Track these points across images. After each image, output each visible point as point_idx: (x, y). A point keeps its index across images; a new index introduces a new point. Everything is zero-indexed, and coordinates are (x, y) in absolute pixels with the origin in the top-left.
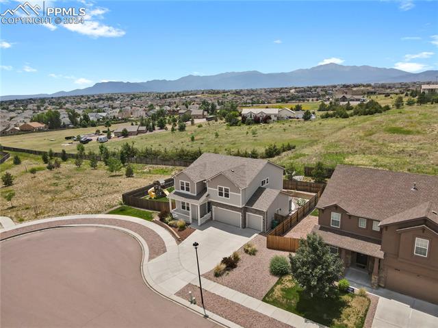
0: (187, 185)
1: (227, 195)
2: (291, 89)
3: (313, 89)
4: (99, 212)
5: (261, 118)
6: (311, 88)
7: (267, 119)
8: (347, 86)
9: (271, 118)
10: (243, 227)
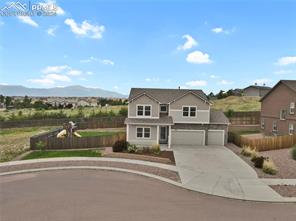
0: (148, 108)
1: (193, 114)
5: (64, 106)
10: (206, 144)
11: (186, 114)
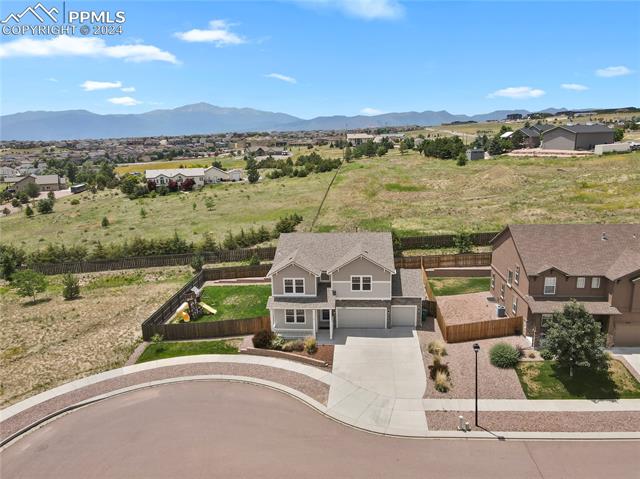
0: (299, 283)
1: (367, 287)
2: (160, 139)
3: (194, 140)
4: (118, 365)
5: (179, 183)
6: (191, 138)
7: (189, 185)
8: (240, 136)
9: (194, 183)
10: (389, 327)
11: (356, 287)
